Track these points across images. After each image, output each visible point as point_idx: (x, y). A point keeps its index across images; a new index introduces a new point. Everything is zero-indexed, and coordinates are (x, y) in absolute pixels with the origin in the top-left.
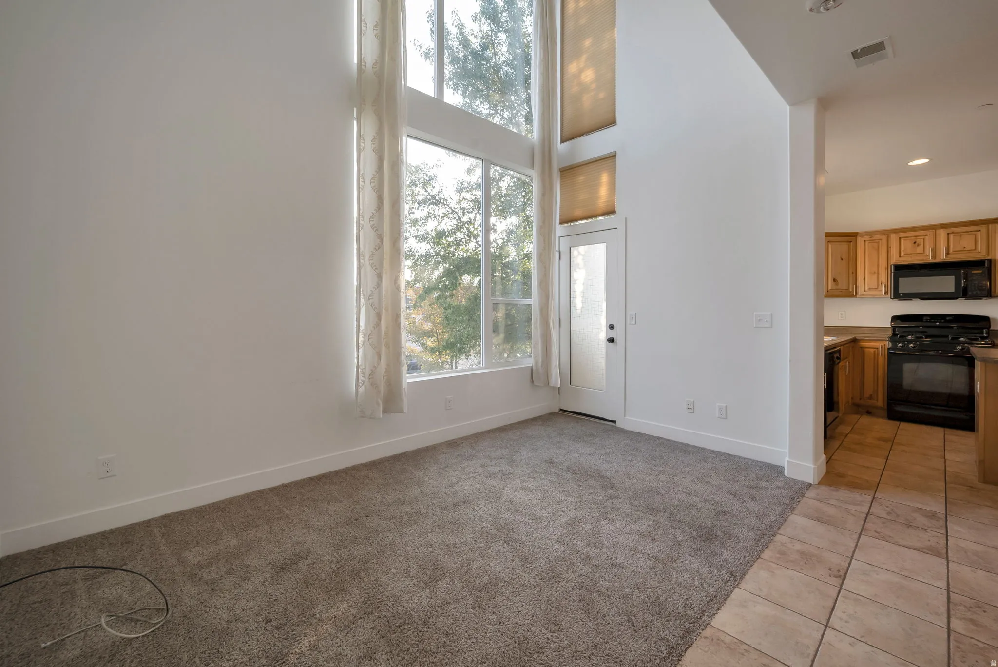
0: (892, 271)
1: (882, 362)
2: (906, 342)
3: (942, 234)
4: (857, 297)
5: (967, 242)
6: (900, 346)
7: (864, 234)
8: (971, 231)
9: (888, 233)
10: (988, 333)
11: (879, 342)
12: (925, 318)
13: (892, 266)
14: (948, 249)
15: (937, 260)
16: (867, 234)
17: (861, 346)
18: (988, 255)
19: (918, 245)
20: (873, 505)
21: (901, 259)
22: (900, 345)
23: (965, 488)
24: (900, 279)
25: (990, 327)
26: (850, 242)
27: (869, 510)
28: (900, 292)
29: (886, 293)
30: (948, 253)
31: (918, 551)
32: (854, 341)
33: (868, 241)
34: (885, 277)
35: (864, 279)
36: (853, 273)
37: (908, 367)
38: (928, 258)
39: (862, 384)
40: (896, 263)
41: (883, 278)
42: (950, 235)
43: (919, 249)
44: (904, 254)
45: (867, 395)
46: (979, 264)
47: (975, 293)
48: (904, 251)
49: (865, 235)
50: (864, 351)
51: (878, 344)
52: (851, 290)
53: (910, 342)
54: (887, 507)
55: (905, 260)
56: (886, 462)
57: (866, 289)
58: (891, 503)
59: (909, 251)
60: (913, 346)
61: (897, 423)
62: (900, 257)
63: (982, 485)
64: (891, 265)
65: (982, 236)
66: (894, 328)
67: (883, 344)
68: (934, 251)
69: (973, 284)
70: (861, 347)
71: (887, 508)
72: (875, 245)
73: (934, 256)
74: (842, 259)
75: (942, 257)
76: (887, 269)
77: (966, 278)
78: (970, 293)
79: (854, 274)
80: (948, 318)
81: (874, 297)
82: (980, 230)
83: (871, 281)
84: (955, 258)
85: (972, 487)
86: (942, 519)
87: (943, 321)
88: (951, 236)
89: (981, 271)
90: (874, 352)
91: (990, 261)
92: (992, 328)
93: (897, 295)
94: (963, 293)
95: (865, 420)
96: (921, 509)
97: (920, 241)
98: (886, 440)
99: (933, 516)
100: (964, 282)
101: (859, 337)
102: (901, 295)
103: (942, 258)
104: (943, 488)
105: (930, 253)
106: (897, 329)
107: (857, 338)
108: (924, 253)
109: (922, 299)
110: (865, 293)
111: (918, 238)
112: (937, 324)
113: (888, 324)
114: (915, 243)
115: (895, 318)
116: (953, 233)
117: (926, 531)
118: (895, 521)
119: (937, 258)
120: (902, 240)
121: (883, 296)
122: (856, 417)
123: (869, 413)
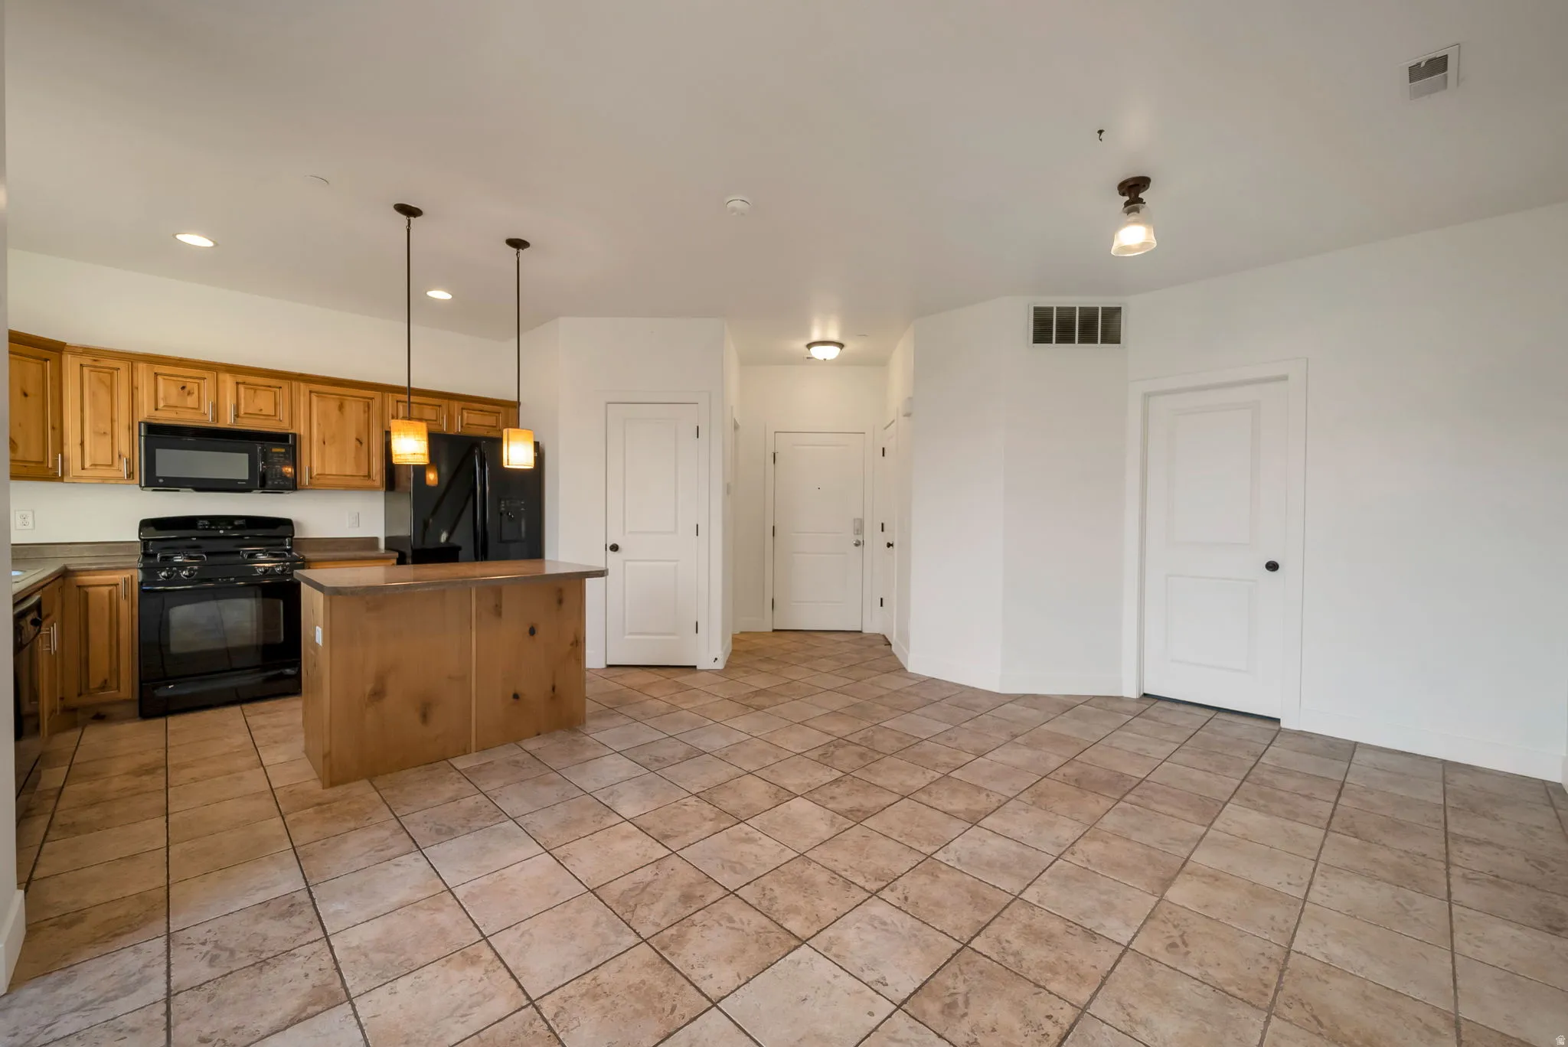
0: (143, 434)
1: (127, 611)
2: (175, 569)
3: (228, 381)
4: (65, 480)
5: (263, 402)
6: (164, 577)
7: (81, 350)
8: (270, 386)
9: (133, 359)
10: (291, 544)
11: (119, 572)
12: (200, 523)
13: (143, 425)
14: (237, 407)
15: (221, 425)
16: (86, 351)
17: (80, 584)
18: (292, 428)
19: (189, 393)
20: (173, 961)
21: (158, 414)
22: (163, 574)
23: (310, 810)
24: (158, 451)
25: (293, 535)
26: (46, 360)
27: (168, 982)
28: (158, 474)
29: (130, 475)
30: (237, 416)
31: (300, 1021)
32: (65, 574)
33: (87, 366)
34: (127, 443)
35: (82, 444)
36: (53, 428)
37: (180, 614)
38: (204, 418)
39: (85, 663)
40: (148, 421)
41: (123, 446)
42: (240, 386)
43: (191, 401)
44: (165, 406)
45: (95, 682)
46: (281, 438)
47: (276, 483)
48: (162, 399)
49: (81, 354)
50: (87, 593)
51: (119, 577)
52: (50, 466)
53: (182, 566)
54: (203, 944)
55: (165, 417)
56: (167, 821)
57: (87, 465)
58: (207, 927)
59: (172, 402)
60: (187, 574)
61: (162, 721)
62: (156, 409)
63: (330, 793)
64: (140, 423)
65: (284, 395)
66: (145, 543)
67: (128, 576)
68: (216, 408)
69: (274, 470)
70: (79, 587)
71: (205, 949)
72: (106, 378)
73: (216, 417)
74: (26, 395)
75: (227, 421)
76: (131, 428)
77: (265, 459)
78: (270, 483)
79: (58, 431)
80: (236, 523)
81: (104, 481)
82: (281, 387)
83: (97, 450)
84: (247, 424)
85: (319, 804)
86: (304, 903)
87: (229, 527)
88: (242, 388)
89: (283, 450)
90: (110, 592)
91: (294, 435)
92: (295, 537)
93: (153, 481)
94: (262, 482)
95: (95, 736)
96: (266, 904)
97: (191, 385)
98: (148, 770)
99: (286, 908)
100: (263, 465)
101: (73, 564)
102: (161, 481)
103: (228, 423)
104: (282, 832)
105: (207, 408)
106: (151, 543)
107: (71, 568)
108: (199, 408)
109: (198, 489)
110: (84, 473)
111: (188, 380)
112: (222, 532)
113: (133, 535)
114: (183, 388)
115: (145, 524)
116: (244, 383)
117: (294, 955)
118: (231, 973)
119: (220, 420)
120: (160, 378)
121: (124, 482)
122: (73, 735)
123: (100, 718)
